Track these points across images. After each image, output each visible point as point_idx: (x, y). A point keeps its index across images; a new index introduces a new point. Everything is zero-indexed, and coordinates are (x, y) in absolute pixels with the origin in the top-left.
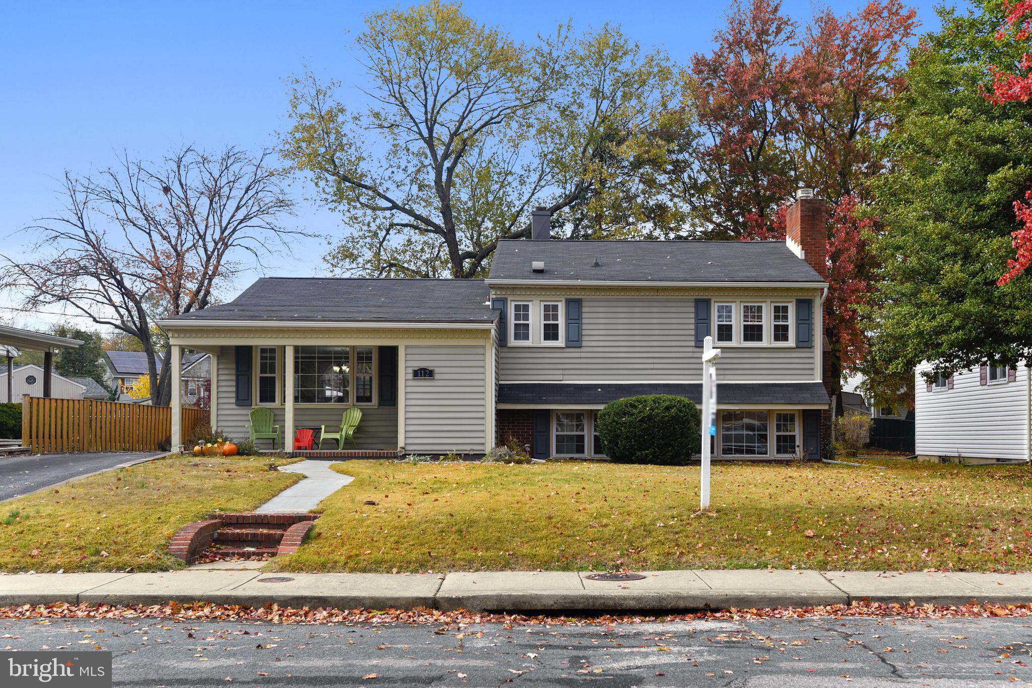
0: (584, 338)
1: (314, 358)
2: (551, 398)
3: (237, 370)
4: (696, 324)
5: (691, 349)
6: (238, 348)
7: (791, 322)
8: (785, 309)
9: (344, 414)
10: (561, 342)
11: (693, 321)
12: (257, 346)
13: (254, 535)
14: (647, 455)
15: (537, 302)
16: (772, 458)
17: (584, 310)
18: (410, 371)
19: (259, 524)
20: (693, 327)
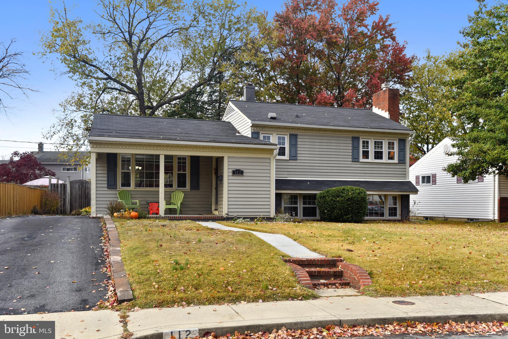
0: (298, 155)
1: (153, 162)
2: (287, 187)
3: (108, 168)
4: (353, 150)
5: (350, 163)
6: (109, 155)
7: (396, 150)
8: (393, 144)
9: (172, 194)
10: (286, 157)
11: (351, 148)
12: (120, 154)
13: (319, 272)
14: (348, 218)
15: (274, 135)
16: (387, 219)
17: (299, 140)
18: (231, 171)
19: (311, 264)
20: (351, 151)
